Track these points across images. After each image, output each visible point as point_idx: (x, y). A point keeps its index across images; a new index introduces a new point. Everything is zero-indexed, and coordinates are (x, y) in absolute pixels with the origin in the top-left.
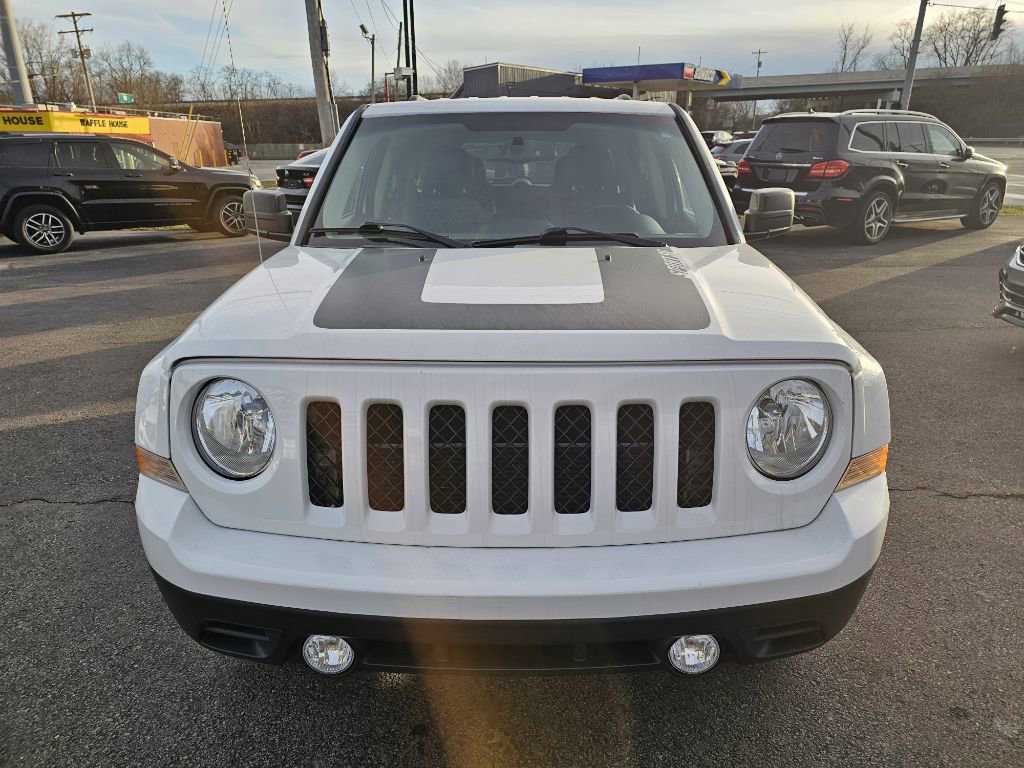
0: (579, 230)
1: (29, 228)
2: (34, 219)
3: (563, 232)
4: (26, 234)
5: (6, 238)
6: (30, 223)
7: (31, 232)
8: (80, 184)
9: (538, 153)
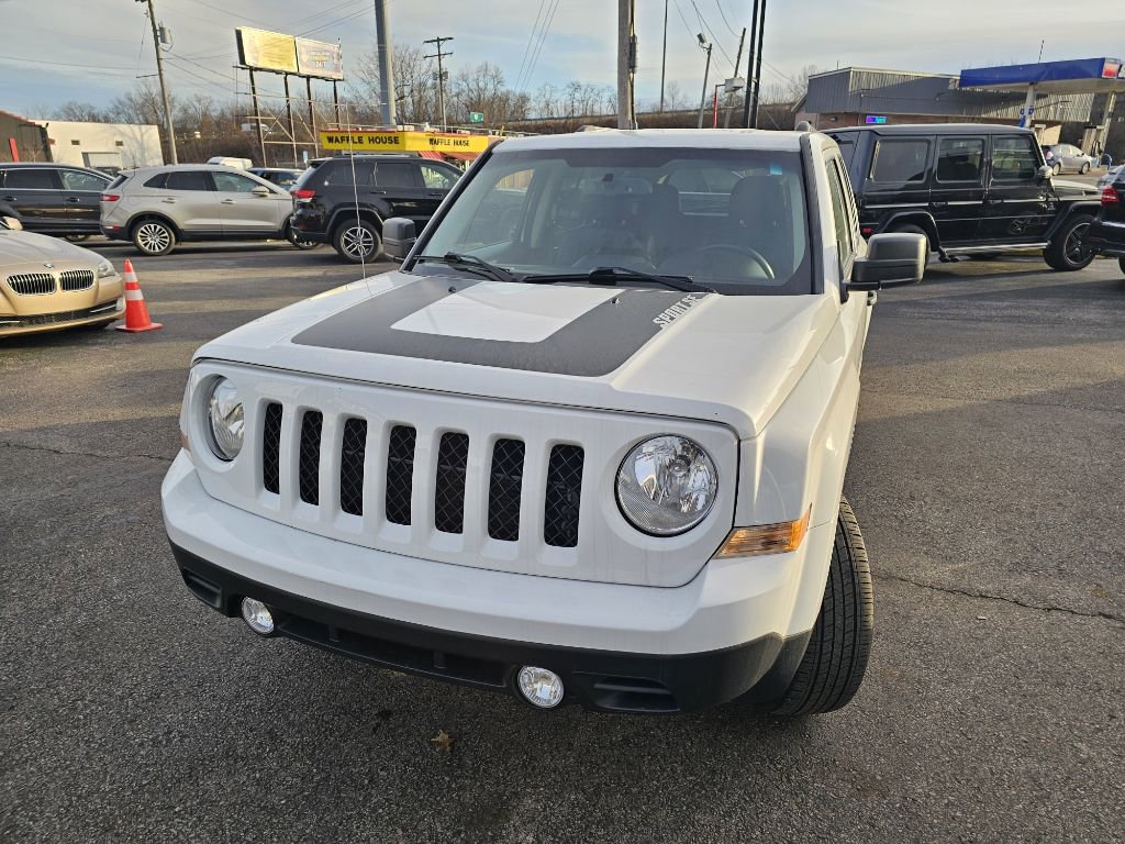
0: (624, 270)
1: (346, 240)
2: (351, 232)
3: (610, 271)
4: (342, 244)
5: (332, 248)
6: (348, 235)
7: (347, 243)
8: (389, 200)
9: (630, 190)
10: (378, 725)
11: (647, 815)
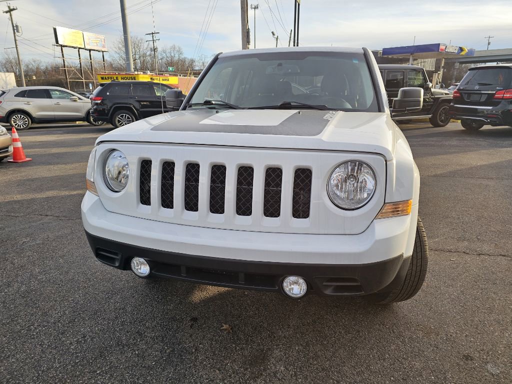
0: (297, 103)
2: (121, 116)
3: (289, 104)
4: (117, 122)
5: (111, 125)
6: (119, 118)
8: (139, 102)
9: (290, 70)
10: (192, 325)
11: (334, 353)
